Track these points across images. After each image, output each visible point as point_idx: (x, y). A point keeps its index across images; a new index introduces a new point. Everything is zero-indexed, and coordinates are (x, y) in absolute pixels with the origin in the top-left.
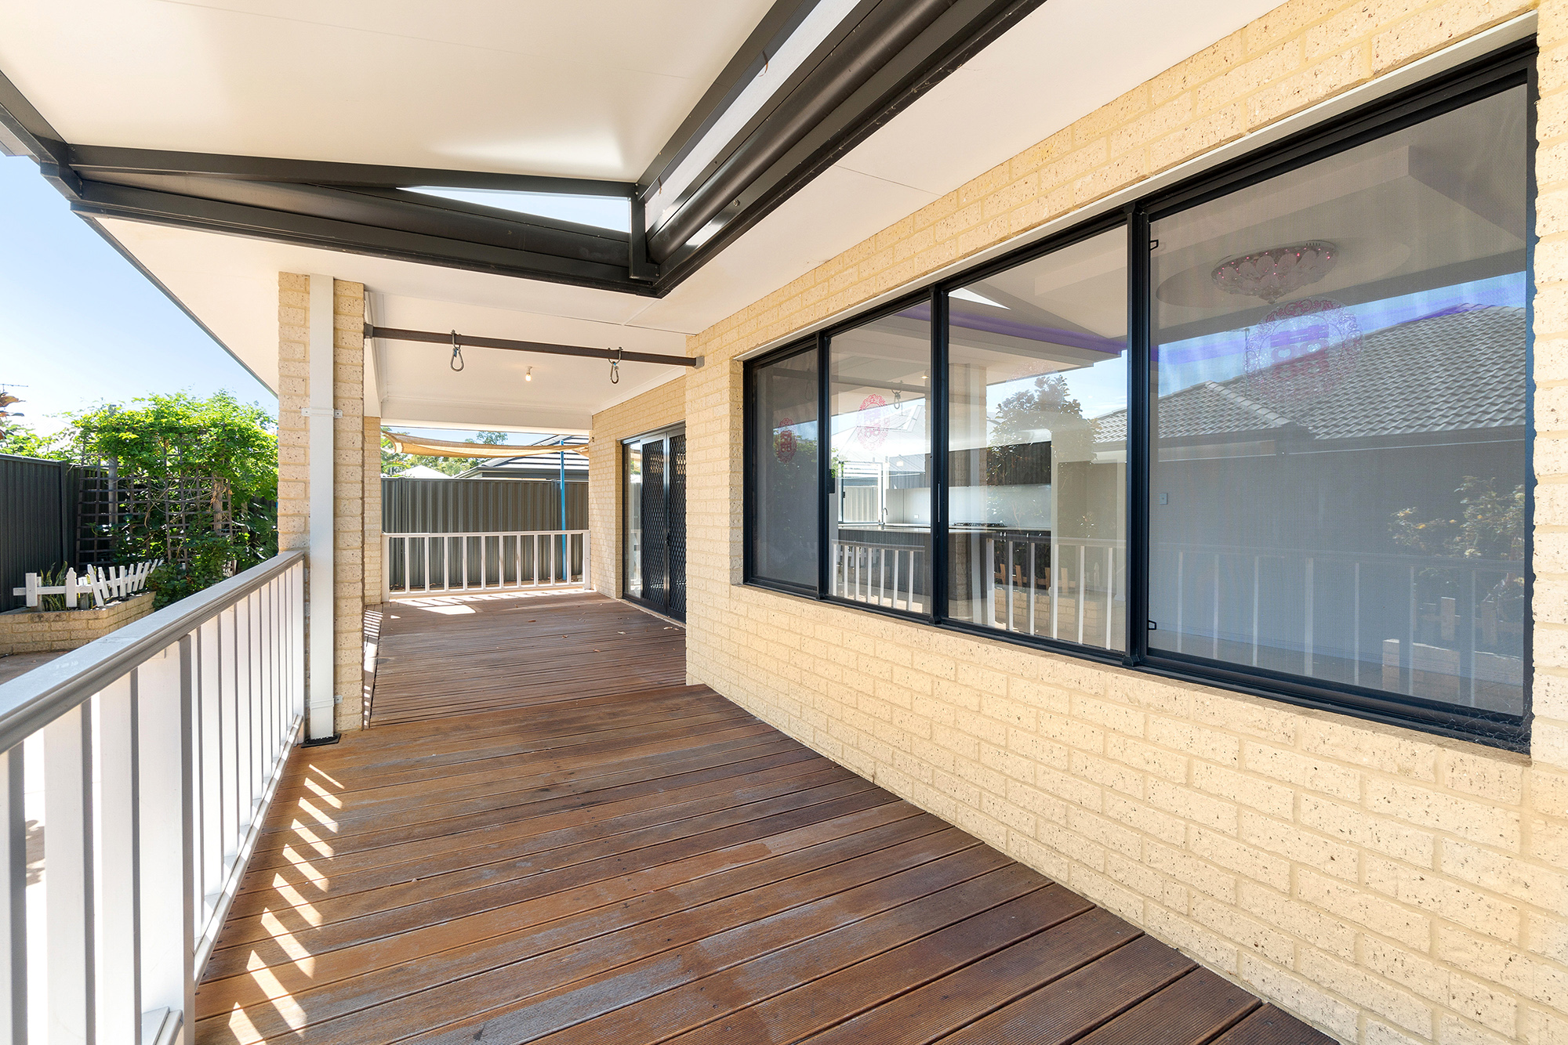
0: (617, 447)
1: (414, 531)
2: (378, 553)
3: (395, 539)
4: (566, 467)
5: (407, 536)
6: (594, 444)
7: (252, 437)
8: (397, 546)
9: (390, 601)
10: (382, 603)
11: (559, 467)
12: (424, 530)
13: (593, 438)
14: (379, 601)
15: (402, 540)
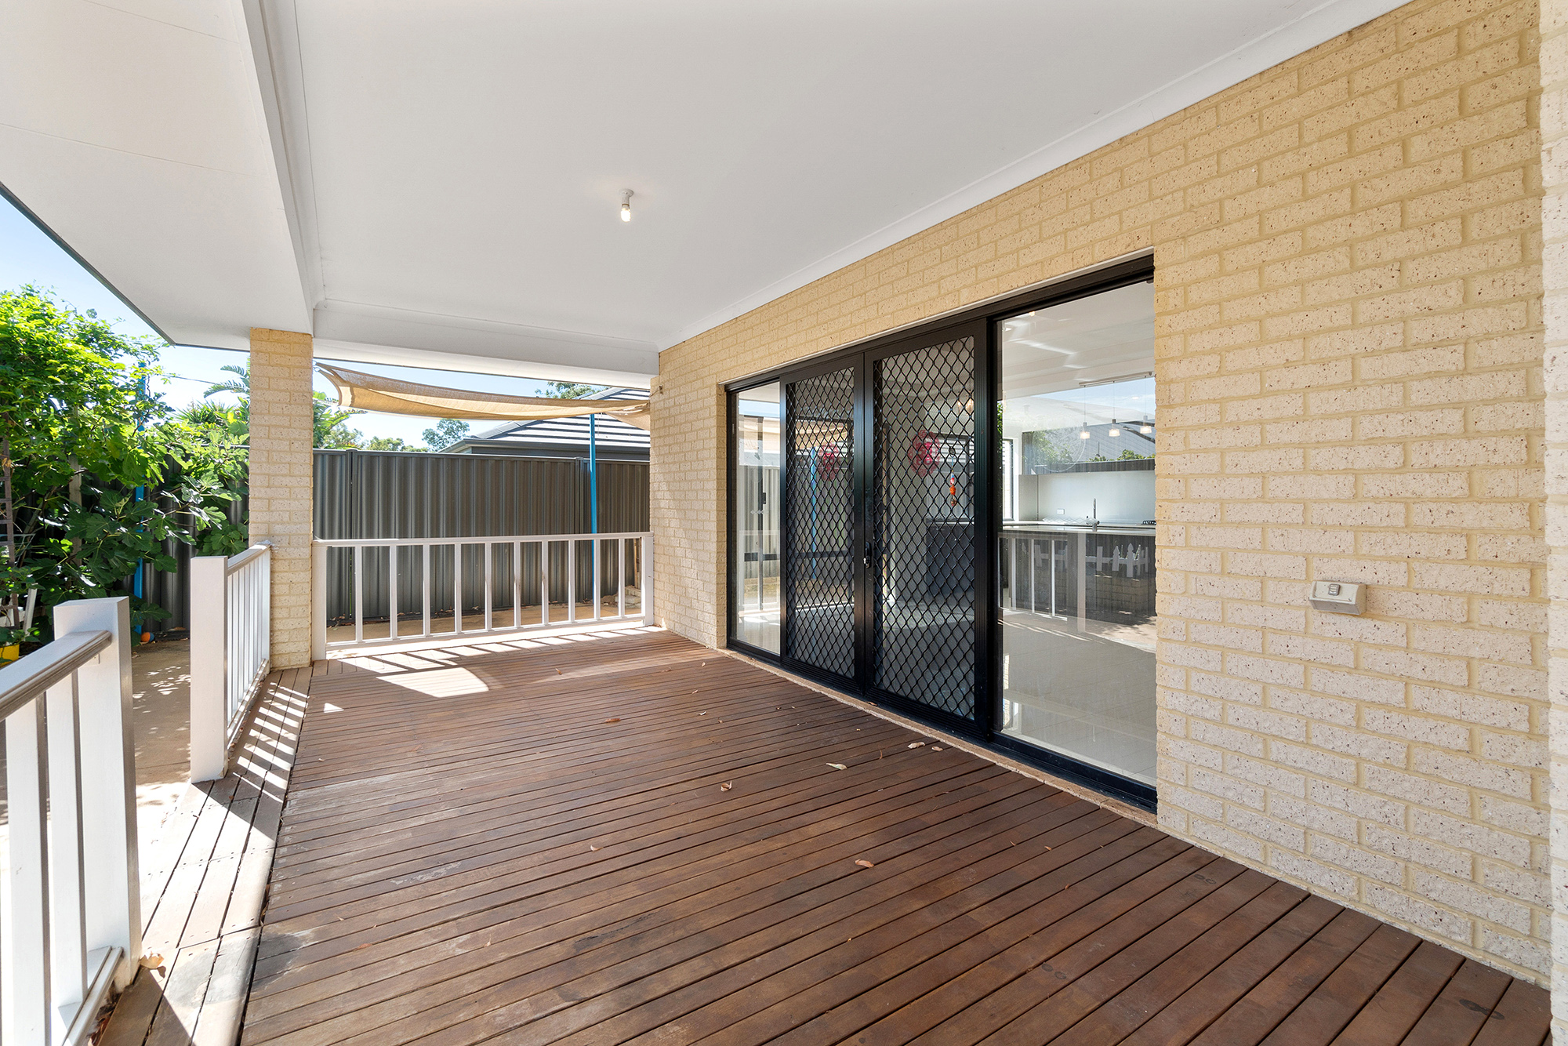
0: (719, 395)
1: (370, 535)
2: (307, 576)
3: (340, 549)
4: (597, 443)
5: (359, 544)
6: (662, 397)
7: (54, 357)
8: (341, 562)
9: (329, 657)
10: (312, 663)
11: (589, 442)
12: (387, 535)
13: (661, 388)
14: (306, 661)
15: (351, 550)
